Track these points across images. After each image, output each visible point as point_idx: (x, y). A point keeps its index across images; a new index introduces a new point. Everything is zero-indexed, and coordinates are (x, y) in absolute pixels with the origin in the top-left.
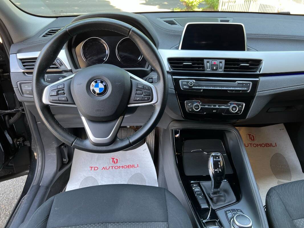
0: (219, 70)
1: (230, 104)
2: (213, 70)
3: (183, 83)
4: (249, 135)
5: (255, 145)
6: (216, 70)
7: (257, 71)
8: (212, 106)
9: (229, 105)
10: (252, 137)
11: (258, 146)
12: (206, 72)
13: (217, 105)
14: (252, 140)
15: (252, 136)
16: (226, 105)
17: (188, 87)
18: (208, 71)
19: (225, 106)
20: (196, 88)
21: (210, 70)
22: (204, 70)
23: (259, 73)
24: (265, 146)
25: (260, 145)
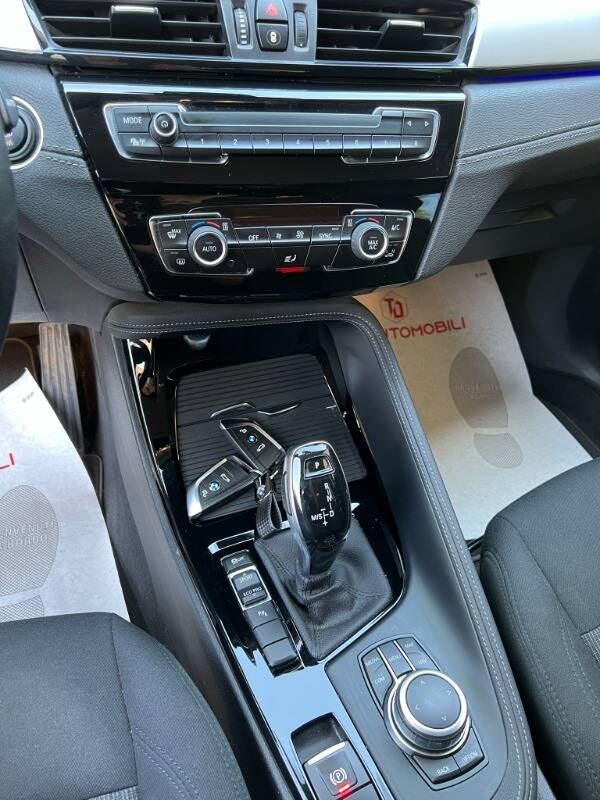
0: (296, 49)
1: (355, 219)
2: (267, 48)
3: (127, 120)
4: (387, 303)
5: (405, 332)
6: (281, 48)
7: (454, 57)
8: (279, 236)
9: (350, 224)
10: (397, 306)
11: (415, 332)
12: (233, 60)
13: (301, 229)
14: (396, 316)
15: (396, 302)
16: (335, 227)
17: (152, 144)
18: (243, 52)
19: (334, 233)
20: (192, 145)
21: (250, 47)
22: (222, 51)
23: (462, 66)
24: (435, 332)
25: (420, 328)
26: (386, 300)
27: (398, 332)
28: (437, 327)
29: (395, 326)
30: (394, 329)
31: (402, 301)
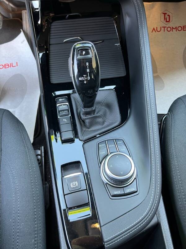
4: (163, 15)
5: (169, 29)
10: (168, 17)
11: (173, 29)
14: (167, 21)
15: (169, 15)
24: (182, 30)
25: (176, 28)
26: (163, 13)
27: (166, 29)
28: (184, 28)
29: (165, 26)
30: (164, 27)
31: (170, 14)
